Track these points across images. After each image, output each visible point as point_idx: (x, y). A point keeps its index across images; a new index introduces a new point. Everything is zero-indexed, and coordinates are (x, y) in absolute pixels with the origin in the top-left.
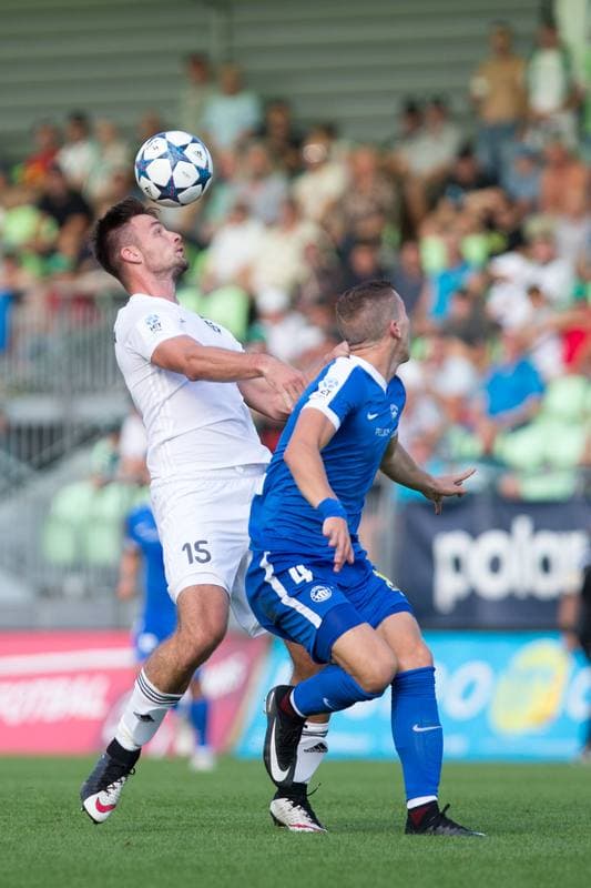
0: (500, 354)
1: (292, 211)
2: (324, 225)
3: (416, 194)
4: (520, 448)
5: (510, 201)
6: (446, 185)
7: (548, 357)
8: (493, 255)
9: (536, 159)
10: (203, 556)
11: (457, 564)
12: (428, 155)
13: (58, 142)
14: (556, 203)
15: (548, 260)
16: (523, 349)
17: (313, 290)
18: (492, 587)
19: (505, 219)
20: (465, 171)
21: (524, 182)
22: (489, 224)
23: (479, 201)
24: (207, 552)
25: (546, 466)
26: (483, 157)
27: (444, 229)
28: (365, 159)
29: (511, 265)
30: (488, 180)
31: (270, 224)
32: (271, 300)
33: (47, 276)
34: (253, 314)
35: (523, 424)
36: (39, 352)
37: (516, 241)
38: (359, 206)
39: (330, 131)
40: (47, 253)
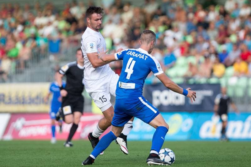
0: (167, 52)
1: (121, 21)
2: (129, 24)
3: (148, 18)
4: (172, 72)
5: (169, 19)
6: (155, 16)
7: (177, 52)
8: (166, 30)
9: (174, 10)
10: (105, 100)
11: (158, 98)
12: (151, 9)
13: (70, 7)
14: (179, 19)
15: (177, 31)
16: (172, 51)
17: (126, 38)
18: (165, 103)
19: (168, 22)
20: (159, 12)
21: (172, 15)
22: (164, 24)
23: (162, 19)
24: (106, 99)
25: (177, 76)
26: (163, 9)
27: (154, 25)
28: (137, 10)
29: (169, 33)
30: (164, 14)
31: (116, 24)
32: (117, 40)
33: (68, 36)
34: (113, 44)
35: (171, 67)
36: (66, 52)
37: (170, 27)
38: (136, 20)
39: (129, 4)
40: (68, 31)
